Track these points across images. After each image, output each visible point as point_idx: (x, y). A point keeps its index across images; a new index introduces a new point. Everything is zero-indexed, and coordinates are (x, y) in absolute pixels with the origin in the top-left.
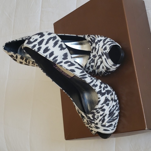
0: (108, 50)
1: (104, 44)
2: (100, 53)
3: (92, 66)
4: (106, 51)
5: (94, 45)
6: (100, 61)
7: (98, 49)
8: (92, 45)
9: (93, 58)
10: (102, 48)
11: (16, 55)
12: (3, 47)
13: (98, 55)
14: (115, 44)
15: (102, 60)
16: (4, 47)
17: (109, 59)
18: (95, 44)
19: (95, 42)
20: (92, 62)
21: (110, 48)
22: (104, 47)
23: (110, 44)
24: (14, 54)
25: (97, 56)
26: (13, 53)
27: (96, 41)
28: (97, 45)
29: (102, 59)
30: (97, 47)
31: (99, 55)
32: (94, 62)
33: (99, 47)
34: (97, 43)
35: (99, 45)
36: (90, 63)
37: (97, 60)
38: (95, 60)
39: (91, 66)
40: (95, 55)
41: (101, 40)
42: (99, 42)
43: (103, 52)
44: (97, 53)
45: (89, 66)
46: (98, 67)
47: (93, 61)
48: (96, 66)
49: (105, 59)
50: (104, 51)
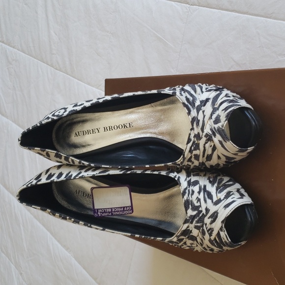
0: (223, 123)
1: (215, 110)
2: (207, 130)
3: (197, 157)
4: (220, 125)
5: (194, 113)
6: (211, 146)
7: (203, 121)
8: (189, 113)
9: (195, 140)
10: (211, 118)
11: (45, 152)
12: (19, 140)
13: (204, 134)
14: (238, 107)
15: (214, 145)
16: (20, 142)
17: (228, 142)
18: (195, 110)
19: (195, 106)
20: (195, 149)
21: (227, 116)
22: (214, 116)
23: (226, 109)
24: (42, 151)
25: (203, 136)
26: (39, 149)
27: (197, 103)
28: (201, 112)
29: (213, 142)
30: (200, 117)
31: (207, 135)
32: (199, 149)
33: (204, 117)
34: (200, 109)
35: (203, 112)
36: (191, 151)
37: (205, 145)
38: (199, 144)
39: (193, 156)
40: (199, 133)
41: (207, 100)
42: (204, 105)
43: (214, 128)
44: (202, 130)
45: (191, 157)
46: (209, 158)
47: (197, 147)
48: (203, 156)
49: (220, 142)
50: (216, 126)
